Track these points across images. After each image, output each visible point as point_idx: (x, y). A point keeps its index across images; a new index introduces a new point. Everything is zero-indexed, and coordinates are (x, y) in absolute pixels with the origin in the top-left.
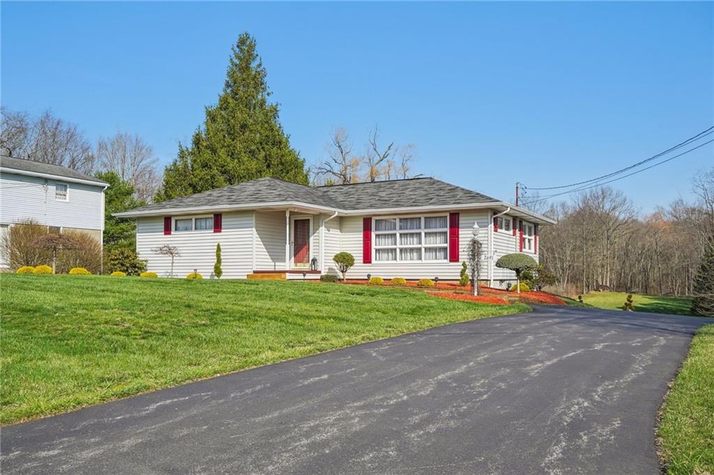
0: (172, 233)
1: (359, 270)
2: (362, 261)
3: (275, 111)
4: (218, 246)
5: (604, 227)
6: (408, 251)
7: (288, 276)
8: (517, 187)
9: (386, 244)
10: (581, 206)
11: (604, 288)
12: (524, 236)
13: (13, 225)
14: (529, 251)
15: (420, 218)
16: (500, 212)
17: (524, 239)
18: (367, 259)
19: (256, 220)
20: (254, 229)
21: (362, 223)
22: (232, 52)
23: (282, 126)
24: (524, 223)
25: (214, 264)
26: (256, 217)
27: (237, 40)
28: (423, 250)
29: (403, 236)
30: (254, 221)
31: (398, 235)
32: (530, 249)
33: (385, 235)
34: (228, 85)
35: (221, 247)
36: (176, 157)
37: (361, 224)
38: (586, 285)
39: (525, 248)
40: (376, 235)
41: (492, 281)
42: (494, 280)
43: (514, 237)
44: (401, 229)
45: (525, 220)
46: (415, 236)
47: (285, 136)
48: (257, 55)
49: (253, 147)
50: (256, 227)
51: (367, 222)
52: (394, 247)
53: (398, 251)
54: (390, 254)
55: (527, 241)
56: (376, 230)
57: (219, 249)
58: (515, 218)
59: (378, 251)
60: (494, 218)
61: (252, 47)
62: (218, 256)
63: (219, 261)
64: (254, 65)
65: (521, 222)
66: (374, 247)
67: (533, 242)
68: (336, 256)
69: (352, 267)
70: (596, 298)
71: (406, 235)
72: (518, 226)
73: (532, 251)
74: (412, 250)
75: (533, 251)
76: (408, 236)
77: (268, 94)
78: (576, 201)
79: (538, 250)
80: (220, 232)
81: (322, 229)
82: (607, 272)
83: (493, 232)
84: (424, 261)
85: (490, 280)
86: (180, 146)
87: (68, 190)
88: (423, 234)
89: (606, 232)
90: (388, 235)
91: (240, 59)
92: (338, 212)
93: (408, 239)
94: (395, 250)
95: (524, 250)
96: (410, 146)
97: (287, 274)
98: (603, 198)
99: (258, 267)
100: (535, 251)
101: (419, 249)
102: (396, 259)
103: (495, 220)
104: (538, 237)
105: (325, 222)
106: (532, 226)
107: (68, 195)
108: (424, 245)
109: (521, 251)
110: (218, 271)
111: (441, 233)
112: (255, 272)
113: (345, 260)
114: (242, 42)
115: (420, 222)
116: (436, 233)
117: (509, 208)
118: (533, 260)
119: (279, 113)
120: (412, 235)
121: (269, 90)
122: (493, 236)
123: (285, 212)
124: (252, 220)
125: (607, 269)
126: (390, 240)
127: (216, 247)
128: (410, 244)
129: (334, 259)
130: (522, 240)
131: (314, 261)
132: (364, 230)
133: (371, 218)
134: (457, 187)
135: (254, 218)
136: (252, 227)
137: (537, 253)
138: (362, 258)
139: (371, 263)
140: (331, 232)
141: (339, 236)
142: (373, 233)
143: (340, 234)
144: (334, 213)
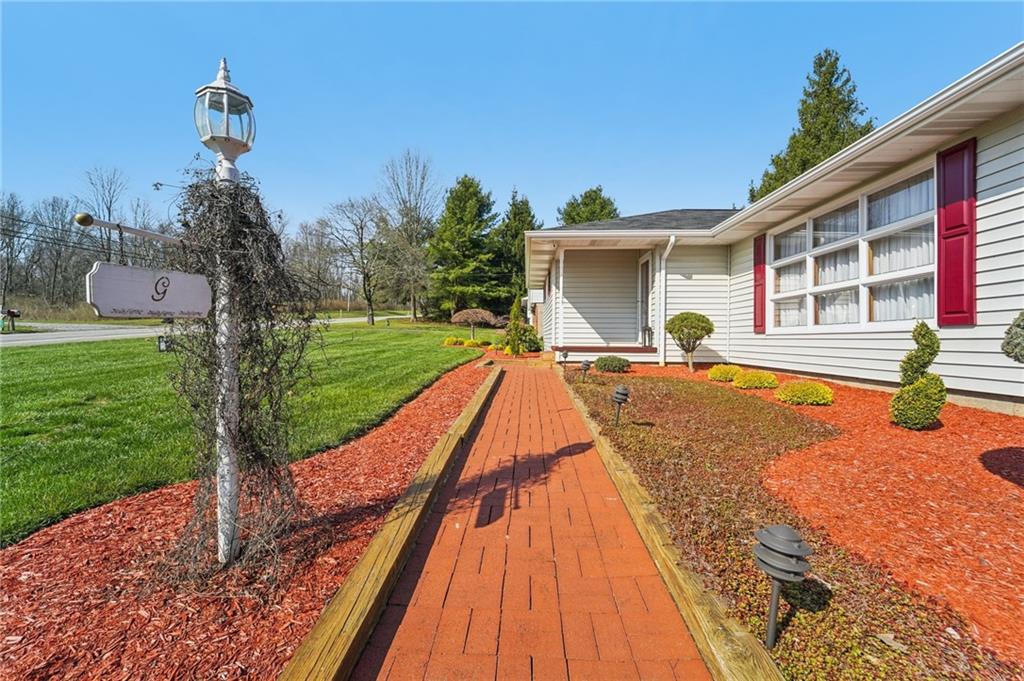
2: (752, 329)
15: (858, 203)
18: (759, 325)
21: (752, 249)
28: (864, 292)
29: (827, 263)
31: (810, 261)
33: (795, 267)
37: (751, 252)
40: (778, 270)
44: (816, 244)
51: (759, 245)
52: (802, 292)
56: (773, 260)
66: (769, 296)
71: (834, 258)
76: (838, 259)
84: (864, 326)
88: (864, 248)
90: (800, 264)
92: (679, 237)
93: (839, 266)
108: (864, 279)
120: (845, 254)
131: (647, 331)
132: (755, 265)
133: (765, 235)
138: (752, 323)
139: (764, 333)
140: (694, 277)
141: (724, 283)
142: (767, 267)
143: (727, 277)
144: (669, 241)
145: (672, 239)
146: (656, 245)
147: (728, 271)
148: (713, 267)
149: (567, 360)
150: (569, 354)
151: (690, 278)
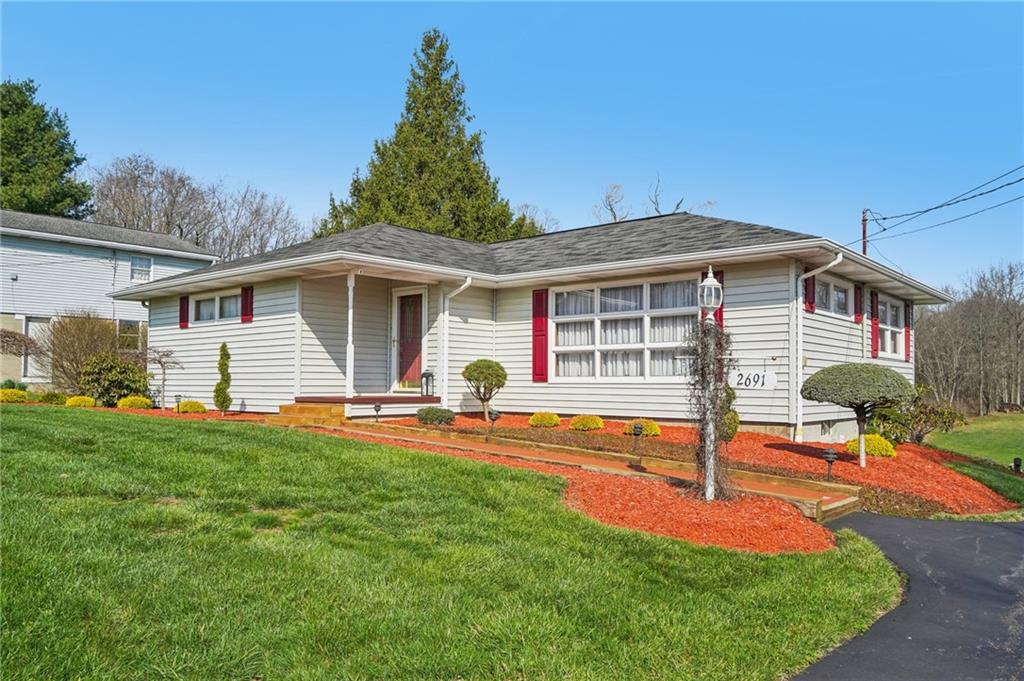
0: (190, 325)
1: (517, 394)
2: (531, 377)
3: (476, 141)
4: (224, 348)
5: (1012, 322)
6: (619, 357)
7: (349, 410)
8: (864, 220)
9: (575, 341)
10: (975, 289)
11: (1012, 407)
12: (881, 326)
13: (55, 319)
14: (894, 356)
15: (641, 287)
16: (817, 266)
17: (882, 331)
18: (540, 374)
19: (303, 296)
20: (298, 315)
21: (530, 300)
22: (415, 59)
23: (487, 165)
24: (881, 297)
25: (215, 383)
26: (303, 290)
27: (421, 42)
28: (647, 354)
29: (609, 326)
30: (296, 299)
31: (598, 324)
32: (895, 351)
33: (575, 324)
34: (409, 109)
35: (230, 352)
36: (327, 216)
37: (527, 304)
38: (984, 402)
39: (883, 349)
40: (557, 325)
41: (800, 426)
42: (804, 424)
43: (860, 327)
44: (604, 309)
45: (884, 292)
46: (632, 324)
47: (492, 180)
48: (452, 62)
49: (434, 196)
50: (303, 312)
51: (540, 298)
52: (590, 348)
53: (598, 355)
54: (584, 363)
55: (888, 335)
56: (557, 314)
57: (225, 354)
58: (859, 286)
59: (562, 357)
60: (806, 280)
61: (442, 51)
62: (223, 367)
63: (226, 379)
64: (446, 77)
65: (874, 295)
66: (552, 348)
67: (901, 338)
68: (467, 368)
69: (501, 390)
70: (999, 423)
71: (615, 323)
72: (867, 303)
73: (898, 358)
74: (626, 355)
75: (901, 355)
76: (619, 325)
77: (468, 119)
78: (968, 283)
79: (912, 355)
80: (250, 321)
81: (445, 319)
82: (1017, 386)
83: (801, 313)
84: (648, 379)
85: (795, 425)
86: (332, 200)
87: (152, 267)
88: (647, 321)
89: (1014, 327)
90: (581, 323)
91: (425, 67)
92: (473, 278)
93: (620, 330)
94: (592, 353)
95: (881, 354)
96: (709, 203)
97: (348, 406)
98: (1011, 280)
99: (304, 390)
100: (907, 355)
101: (639, 354)
102: (594, 375)
103: (809, 285)
104: (912, 332)
105: (451, 300)
106: (901, 304)
107: (151, 273)
108: (648, 344)
109: (875, 357)
110: (222, 397)
111: (684, 318)
112: (299, 400)
113: (486, 376)
114: (429, 42)
115: (641, 292)
116: (674, 319)
117: (840, 256)
118: (900, 380)
119: (483, 147)
120: (626, 322)
121: (469, 113)
122: (801, 322)
123: (345, 278)
124: (294, 297)
125: (1016, 380)
126: (583, 335)
127: (218, 352)
128: (623, 343)
129: (463, 374)
130: (877, 334)
131: (429, 376)
132: (535, 316)
133: (547, 290)
134: (727, 222)
135: (297, 293)
136: (294, 311)
137: (912, 360)
138: (531, 371)
139: (546, 381)
140: (470, 320)
141: (490, 328)
142: (550, 321)
143: (493, 323)
144: (465, 281)
145: (469, 281)
146: (440, 282)
147: (494, 316)
148: (483, 311)
149: (379, 413)
150: (382, 406)
151: (466, 322)
